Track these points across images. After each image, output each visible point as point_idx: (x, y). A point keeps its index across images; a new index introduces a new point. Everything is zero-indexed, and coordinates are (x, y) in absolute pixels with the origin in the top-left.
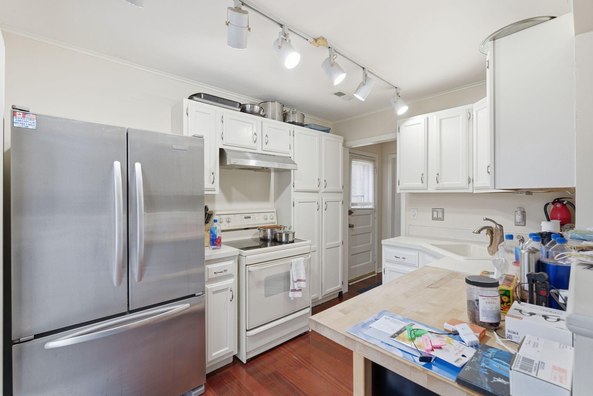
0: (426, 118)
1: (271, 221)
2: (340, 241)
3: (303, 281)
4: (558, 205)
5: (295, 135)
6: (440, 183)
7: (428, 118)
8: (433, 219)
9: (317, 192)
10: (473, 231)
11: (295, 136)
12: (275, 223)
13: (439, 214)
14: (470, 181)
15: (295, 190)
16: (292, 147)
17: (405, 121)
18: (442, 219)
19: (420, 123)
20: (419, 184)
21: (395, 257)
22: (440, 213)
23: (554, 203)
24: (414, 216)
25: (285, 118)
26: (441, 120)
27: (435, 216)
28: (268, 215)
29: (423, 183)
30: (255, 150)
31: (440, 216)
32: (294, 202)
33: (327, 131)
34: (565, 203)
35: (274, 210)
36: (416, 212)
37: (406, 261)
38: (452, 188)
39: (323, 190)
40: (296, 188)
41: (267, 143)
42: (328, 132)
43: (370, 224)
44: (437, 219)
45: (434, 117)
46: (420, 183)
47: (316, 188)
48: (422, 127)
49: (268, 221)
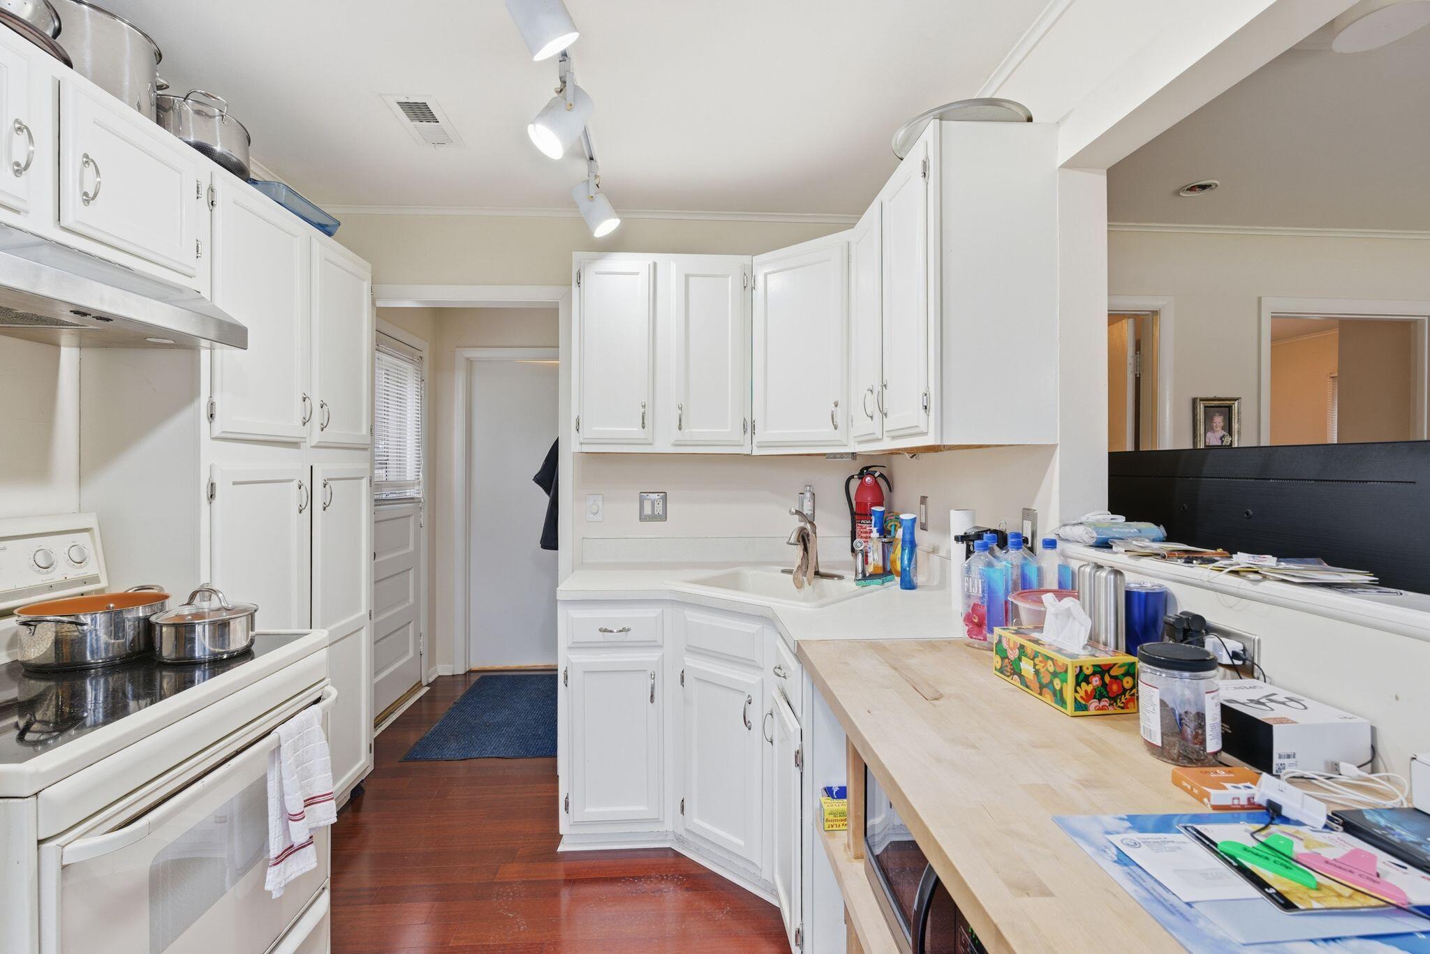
0: (651, 262)
1: (75, 573)
2: (364, 611)
3: (321, 799)
4: (868, 479)
5: (218, 202)
6: (685, 430)
7: (655, 264)
8: (643, 518)
9: (295, 444)
10: (787, 540)
11: (217, 209)
12: (95, 579)
13: (656, 505)
14: (749, 427)
15: (217, 433)
16: (205, 249)
17: (596, 259)
18: (663, 517)
19: (637, 274)
20: (634, 430)
21: (601, 630)
22: (658, 502)
23: (861, 475)
24: (595, 514)
25: (162, 111)
26: (687, 276)
27: (648, 511)
28: (58, 546)
29: (643, 427)
30: (17, 212)
31: (659, 509)
32: (215, 481)
33: (327, 229)
34: (876, 475)
35: (90, 521)
36: (600, 503)
37: (630, 636)
38: (716, 443)
39: (317, 437)
40: (219, 426)
41: (87, 199)
42: (330, 234)
43: (408, 544)
44: (653, 518)
45: (672, 266)
46: (638, 428)
47: (290, 427)
48: (641, 284)
49: (56, 576)
